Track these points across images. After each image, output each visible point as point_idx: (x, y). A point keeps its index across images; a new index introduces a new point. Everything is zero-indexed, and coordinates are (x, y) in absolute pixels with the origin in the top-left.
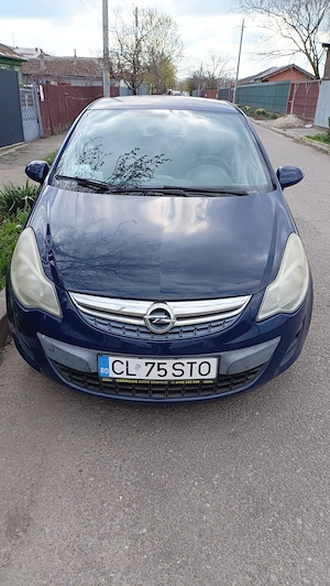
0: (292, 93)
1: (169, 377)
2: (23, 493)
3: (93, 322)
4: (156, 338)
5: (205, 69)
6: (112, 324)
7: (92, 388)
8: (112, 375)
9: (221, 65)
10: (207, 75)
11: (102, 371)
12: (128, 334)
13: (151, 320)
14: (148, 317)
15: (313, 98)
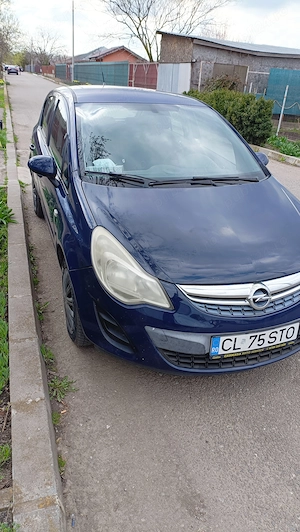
0: (131, 72)
1: (266, 345)
2: (175, 475)
3: (204, 309)
4: (257, 314)
5: (36, 45)
6: (221, 308)
7: (197, 367)
8: (221, 352)
9: (51, 42)
10: (38, 51)
11: (213, 350)
12: (235, 314)
13: (254, 300)
14: (251, 297)
15: (152, 79)
